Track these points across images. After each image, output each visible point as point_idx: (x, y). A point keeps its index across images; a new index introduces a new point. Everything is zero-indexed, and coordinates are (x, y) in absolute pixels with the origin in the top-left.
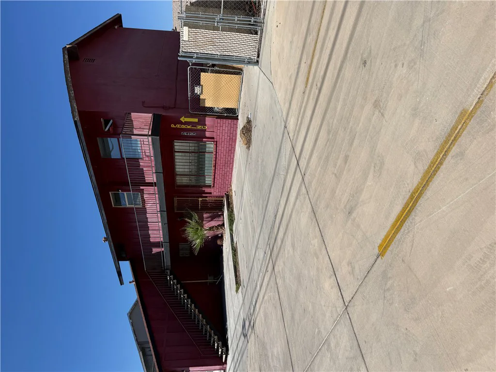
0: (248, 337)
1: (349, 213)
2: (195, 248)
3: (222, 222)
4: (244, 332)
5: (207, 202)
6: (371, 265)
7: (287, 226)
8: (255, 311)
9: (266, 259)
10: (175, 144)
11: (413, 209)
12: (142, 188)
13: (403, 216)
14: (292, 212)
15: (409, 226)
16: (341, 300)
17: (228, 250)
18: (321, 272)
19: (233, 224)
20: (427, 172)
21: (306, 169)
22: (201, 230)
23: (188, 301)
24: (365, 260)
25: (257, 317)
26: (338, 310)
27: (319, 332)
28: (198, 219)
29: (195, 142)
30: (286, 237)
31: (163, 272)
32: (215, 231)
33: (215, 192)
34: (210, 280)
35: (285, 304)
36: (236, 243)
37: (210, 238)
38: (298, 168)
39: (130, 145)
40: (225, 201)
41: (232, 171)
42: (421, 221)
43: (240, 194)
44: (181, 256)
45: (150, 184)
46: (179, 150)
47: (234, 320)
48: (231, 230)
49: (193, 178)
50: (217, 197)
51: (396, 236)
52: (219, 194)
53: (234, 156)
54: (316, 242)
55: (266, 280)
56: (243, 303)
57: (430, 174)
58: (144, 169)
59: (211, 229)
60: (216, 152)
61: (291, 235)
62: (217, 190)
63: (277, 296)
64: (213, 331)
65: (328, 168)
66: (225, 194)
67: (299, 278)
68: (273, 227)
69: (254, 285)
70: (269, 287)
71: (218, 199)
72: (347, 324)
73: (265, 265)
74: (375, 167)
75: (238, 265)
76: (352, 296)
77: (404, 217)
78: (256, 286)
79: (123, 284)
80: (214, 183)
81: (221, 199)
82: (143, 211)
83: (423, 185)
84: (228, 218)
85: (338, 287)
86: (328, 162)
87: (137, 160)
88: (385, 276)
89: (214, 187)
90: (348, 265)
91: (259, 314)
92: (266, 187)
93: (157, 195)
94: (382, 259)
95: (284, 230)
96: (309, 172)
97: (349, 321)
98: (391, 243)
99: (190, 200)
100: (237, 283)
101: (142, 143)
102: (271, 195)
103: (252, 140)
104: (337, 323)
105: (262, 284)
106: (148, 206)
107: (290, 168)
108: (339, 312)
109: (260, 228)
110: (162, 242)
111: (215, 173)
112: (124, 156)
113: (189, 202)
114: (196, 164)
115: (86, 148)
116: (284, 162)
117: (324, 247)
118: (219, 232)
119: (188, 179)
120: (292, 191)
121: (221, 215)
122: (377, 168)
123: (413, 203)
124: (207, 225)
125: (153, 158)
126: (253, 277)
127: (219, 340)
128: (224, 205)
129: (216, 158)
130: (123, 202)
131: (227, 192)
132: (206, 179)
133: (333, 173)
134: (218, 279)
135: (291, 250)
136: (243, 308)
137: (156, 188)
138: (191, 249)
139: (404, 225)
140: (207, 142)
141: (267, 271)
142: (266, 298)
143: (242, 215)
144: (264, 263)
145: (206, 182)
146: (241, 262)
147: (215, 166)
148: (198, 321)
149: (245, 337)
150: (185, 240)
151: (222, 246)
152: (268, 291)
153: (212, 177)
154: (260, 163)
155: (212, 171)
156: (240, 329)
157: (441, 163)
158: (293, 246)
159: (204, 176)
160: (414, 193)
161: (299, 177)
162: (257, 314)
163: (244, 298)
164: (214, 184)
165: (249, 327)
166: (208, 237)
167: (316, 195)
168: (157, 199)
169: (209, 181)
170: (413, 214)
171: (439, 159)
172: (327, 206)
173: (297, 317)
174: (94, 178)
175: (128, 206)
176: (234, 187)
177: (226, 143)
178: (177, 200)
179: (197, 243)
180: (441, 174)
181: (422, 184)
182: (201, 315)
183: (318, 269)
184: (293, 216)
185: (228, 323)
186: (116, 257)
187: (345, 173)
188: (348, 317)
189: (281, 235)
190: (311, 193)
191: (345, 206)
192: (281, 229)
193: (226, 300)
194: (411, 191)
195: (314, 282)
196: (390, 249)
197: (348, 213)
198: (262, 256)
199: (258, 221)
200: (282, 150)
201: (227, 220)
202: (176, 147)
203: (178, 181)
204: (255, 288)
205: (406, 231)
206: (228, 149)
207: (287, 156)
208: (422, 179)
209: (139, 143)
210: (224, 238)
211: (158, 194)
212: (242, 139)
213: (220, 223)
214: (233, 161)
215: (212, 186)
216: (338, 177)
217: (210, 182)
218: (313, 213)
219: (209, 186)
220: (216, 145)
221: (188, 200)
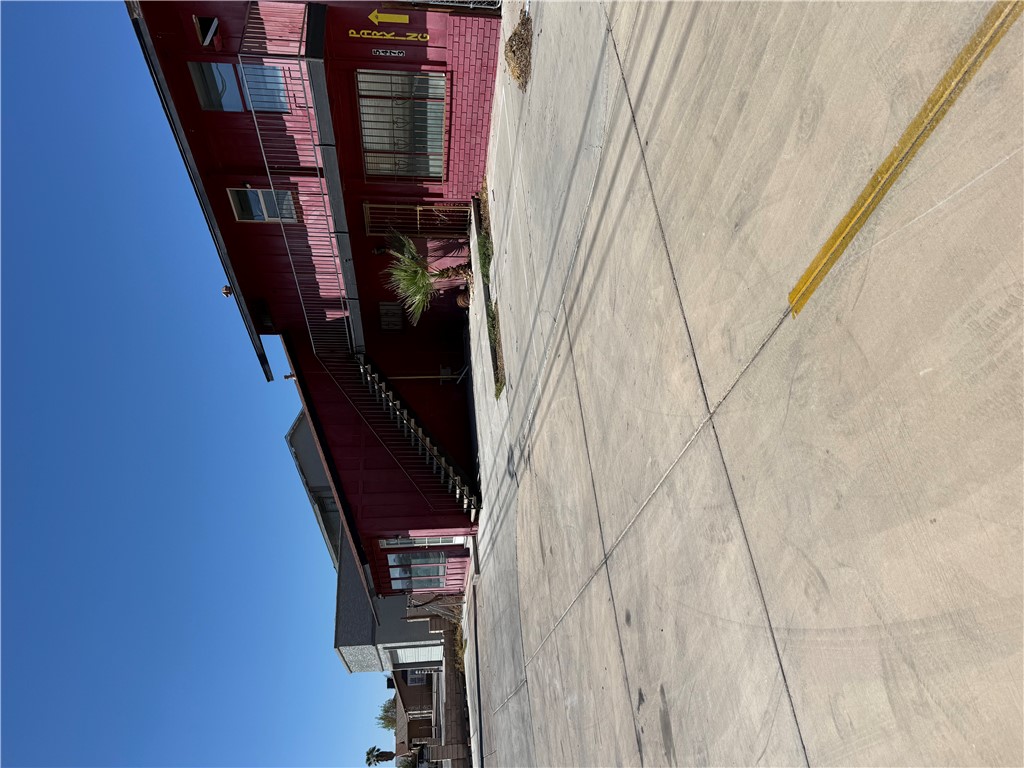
0: (519, 478)
1: (736, 226)
2: (413, 313)
3: (467, 260)
4: (511, 469)
5: (434, 215)
6: (770, 332)
7: (603, 261)
8: (532, 430)
9: (557, 332)
10: (360, 77)
11: (874, 209)
12: (293, 179)
13: (851, 225)
14: (614, 231)
15: (860, 246)
16: (702, 403)
17: (479, 317)
18: (667, 352)
19: (489, 262)
20: (915, 124)
21: (649, 132)
22: (423, 274)
23: (402, 414)
24: (759, 322)
25: (535, 442)
26: (695, 421)
27: (654, 463)
28: (417, 253)
29: (404, 73)
30: (599, 285)
31: (350, 357)
32: (453, 277)
33: (451, 193)
34: (445, 375)
35: (591, 415)
36: (496, 303)
37: (441, 292)
38: (633, 130)
39: (261, 79)
40: (473, 213)
41: (487, 144)
42: (887, 234)
43: (505, 196)
44: (384, 327)
45: (311, 172)
46: (371, 93)
47: (493, 448)
48: (486, 276)
49: (402, 159)
50: (454, 203)
51: (829, 270)
52: (460, 196)
53: (491, 107)
54: (660, 292)
55: (555, 372)
56: (510, 417)
57: (921, 129)
58: (296, 136)
59: (443, 273)
60: (452, 99)
61: (610, 281)
62: (455, 188)
63: (576, 402)
64: (451, 468)
65: (700, 127)
66: (473, 197)
67: (621, 366)
68: (572, 267)
69: (532, 382)
70: (561, 385)
71: (456, 208)
72: (710, 447)
73: (553, 344)
74: (801, 118)
75: (500, 346)
76: (725, 394)
77: (853, 227)
78: (536, 385)
79: (273, 379)
80: (448, 171)
81: (464, 208)
82: (300, 231)
83: (903, 155)
84: (480, 250)
85: (698, 378)
86: (700, 112)
87: (278, 115)
88: (796, 352)
89: (447, 180)
90: (723, 335)
91: (540, 437)
92: (560, 178)
93: (326, 197)
94: (794, 318)
95: (596, 272)
96: (656, 137)
97: (715, 441)
98: (818, 284)
99: (398, 209)
100: (497, 380)
101: (287, 74)
102: (571, 195)
103: (533, 67)
104: (689, 445)
105: (547, 381)
106: (309, 221)
107: (616, 132)
108: (695, 424)
109: (546, 269)
110: (344, 298)
111: (449, 148)
112: (251, 107)
113: (395, 214)
114: (407, 127)
115: (165, 85)
116: (602, 117)
117: (677, 300)
118: (460, 281)
119: (392, 161)
120: (617, 184)
121: (464, 243)
122: (806, 121)
123: (876, 197)
124: (436, 265)
125: (312, 111)
126: (530, 367)
127: (463, 483)
128: (470, 223)
129: (451, 112)
130: (256, 212)
131: (477, 194)
132: (431, 163)
133: (710, 137)
134: (460, 374)
135: (607, 312)
136: (509, 426)
137: (323, 180)
138: (404, 315)
139: (850, 245)
140: (431, 74)
141: (557, 355)
142: (554, 405)
143: (508, 243)
144: (551, 341)
145: (431, 169)
146: (506, 341)
147: (449, 132)
148: (424, 449)
149: (512, 478)
150: (392, 296)
151: (468, 309)
152: (558, 393)
153: (444, 158)
154: (548, 120)
155: (444, 144)
156: (503, 463)
157: (950, 102)
158: (613, 304)
159: (426, 155)
160: (880, 173)
161: (634, 148)
162: (537, 436)
163: (512, 406)
164: (447, 174)
165: (520, 458)
166: (439, 290)
167: (670, 189)
168: (328, 205)
169: (436, 166)
170: (872, 219)
171: (947, 93)
172: (691, 213)
173: (613, 437)
174: (190, 156)
175: (267, 219)
176: (491, 183)
177: (472, 76)
178: (371, 208)
179: (417, 301)
180: (945, 126)
181: (899, 153)
182: (428, 439)
183: (660, 346)
184: (616, 240)
185: (480, 454)
186: (253, 327)
187: (735, 134)
188: (713, 434)
189: (588, 280)
190: (658, 187)
191: (730, 210)
192: (590, 269)
193: (477, 412)
194: (874, 170)
195: (651, 372)
196: (815, 295)
197: (733, 226)
198: (548, 326)
199: (541, 255)
200: (599, 87)
201: (478, 254)
202: (362, 86)
203: (369, 166)
204: (534, 390)
205: (852, 258)
206: (477, 90)
207: (611, 102)
208: (903, 142)
209: (281, 74)
210: (471, 294)
211: (329, 194)
212: (509, 65)
213: (463, 261)
214: (489, 120)
215: (444, 178)
216: (719, 145)
217: (437, 170)
218: (658, 231)
219: (438, 180)
220: (452, 80)
221: (393, 209)
